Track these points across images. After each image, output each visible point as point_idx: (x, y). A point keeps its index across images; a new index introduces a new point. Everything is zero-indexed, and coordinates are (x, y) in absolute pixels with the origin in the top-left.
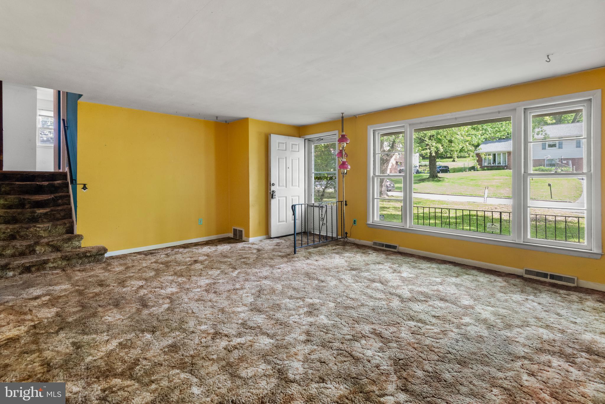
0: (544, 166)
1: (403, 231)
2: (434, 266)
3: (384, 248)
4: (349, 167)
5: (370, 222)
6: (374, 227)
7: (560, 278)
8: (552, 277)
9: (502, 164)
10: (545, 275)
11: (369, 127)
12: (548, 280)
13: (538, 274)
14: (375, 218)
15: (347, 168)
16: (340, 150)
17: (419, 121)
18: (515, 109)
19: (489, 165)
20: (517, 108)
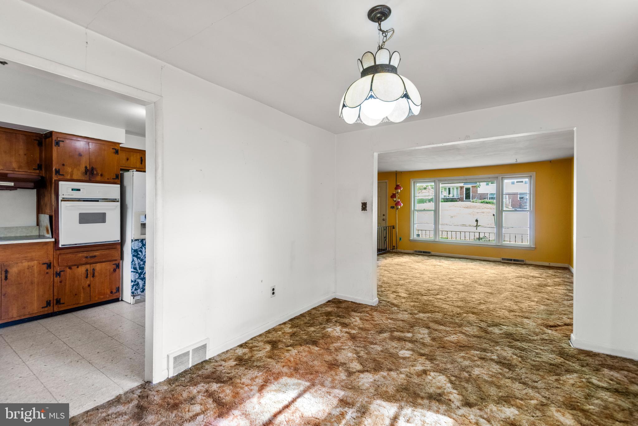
0: (488, 199)
1: (435, 242)
2: (457, 259)
3: (422, 254)
4: (402, 204)
5: (412, 238)
6: (414, 241)
7: (517, 261)
8: (514, 260)
9: (455, 197)
10: (511, 260)
11: (411, 180)
12: (513, 262)
13: (508, 260)
14: (413, 236)
15: (401, 205)
16: (393, 194)
17: (448, 179)
18: (497, 177)
19: (445, 198)
20: (499, 177)
